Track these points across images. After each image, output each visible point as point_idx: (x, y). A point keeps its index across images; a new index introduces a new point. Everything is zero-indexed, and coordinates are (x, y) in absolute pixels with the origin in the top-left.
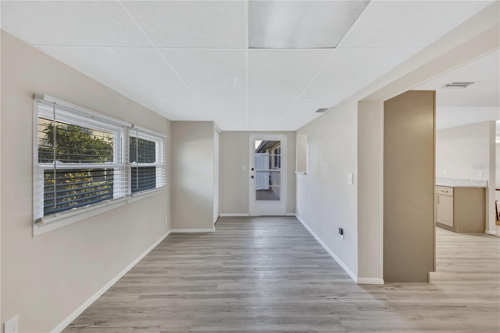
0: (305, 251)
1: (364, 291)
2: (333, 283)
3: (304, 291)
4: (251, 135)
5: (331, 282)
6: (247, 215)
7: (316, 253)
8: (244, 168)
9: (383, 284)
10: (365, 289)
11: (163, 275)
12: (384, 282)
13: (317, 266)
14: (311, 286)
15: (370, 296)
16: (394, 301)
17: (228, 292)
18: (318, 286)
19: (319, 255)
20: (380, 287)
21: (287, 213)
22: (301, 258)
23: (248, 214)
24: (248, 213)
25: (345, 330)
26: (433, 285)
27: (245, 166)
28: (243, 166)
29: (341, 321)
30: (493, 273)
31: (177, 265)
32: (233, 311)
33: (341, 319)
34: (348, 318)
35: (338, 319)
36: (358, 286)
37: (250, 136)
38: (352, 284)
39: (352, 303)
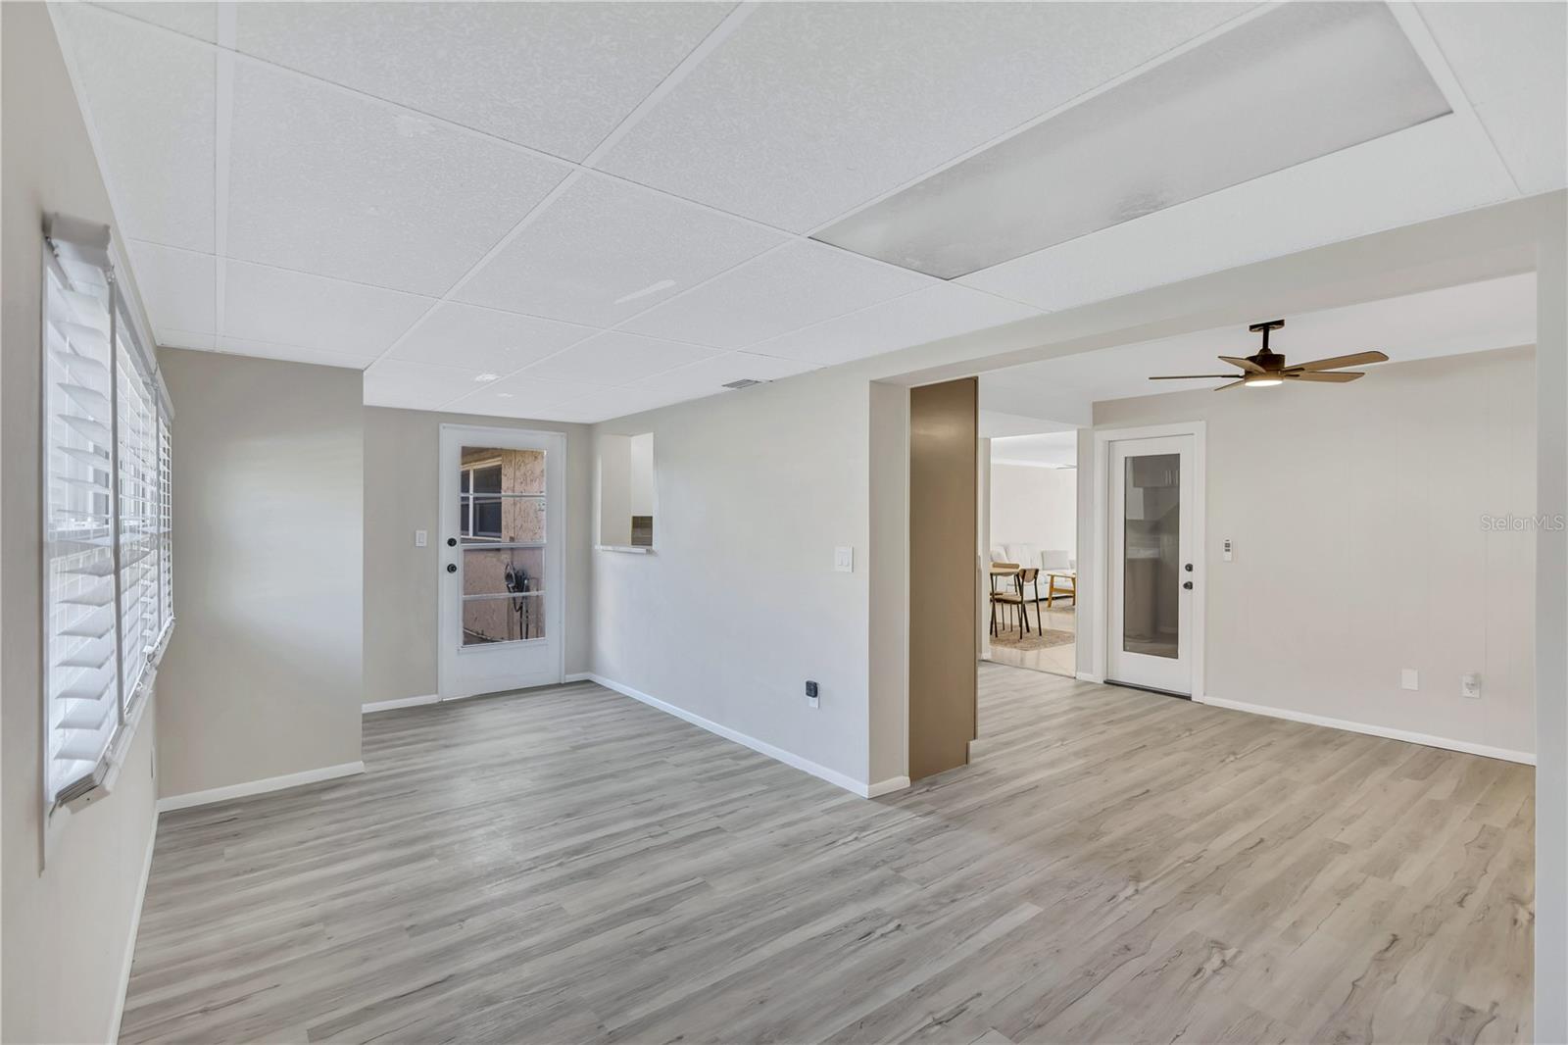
0: (705, 760)
1: (889, 809)
2: (828, 811)
3: (785, 846)
4: (444, 427)
5: (822, 811)
6: (431, 699)
7: (734, 758)
8: (422, 538)
9: (908, 785)
10: (889, 805)
11: (323, 946)
12: (911, 781)
13: (765, 788)
14: (792, 831)
15: (908, 815)
16: (947, 811)
17: (609, 912)
18: (803, 827)
19: (744, 763)
20: (907, 793)
21: (566, 673)
22: (711, 779)
23: (435, 696)
24: (437, 693)
25: (919, 886)
26: (975, 765)
27: (425, 532)
28: (418, 532)
29: (902, 874)
30: (1030, 724)
31: (340, 903)
32: (671, 944)
33: (898, 870)
34: (908, 865)
35: (891, 872)
36: (874, 804)
37: (441, 428)
38: (858, 803)
39: (890, 837)
